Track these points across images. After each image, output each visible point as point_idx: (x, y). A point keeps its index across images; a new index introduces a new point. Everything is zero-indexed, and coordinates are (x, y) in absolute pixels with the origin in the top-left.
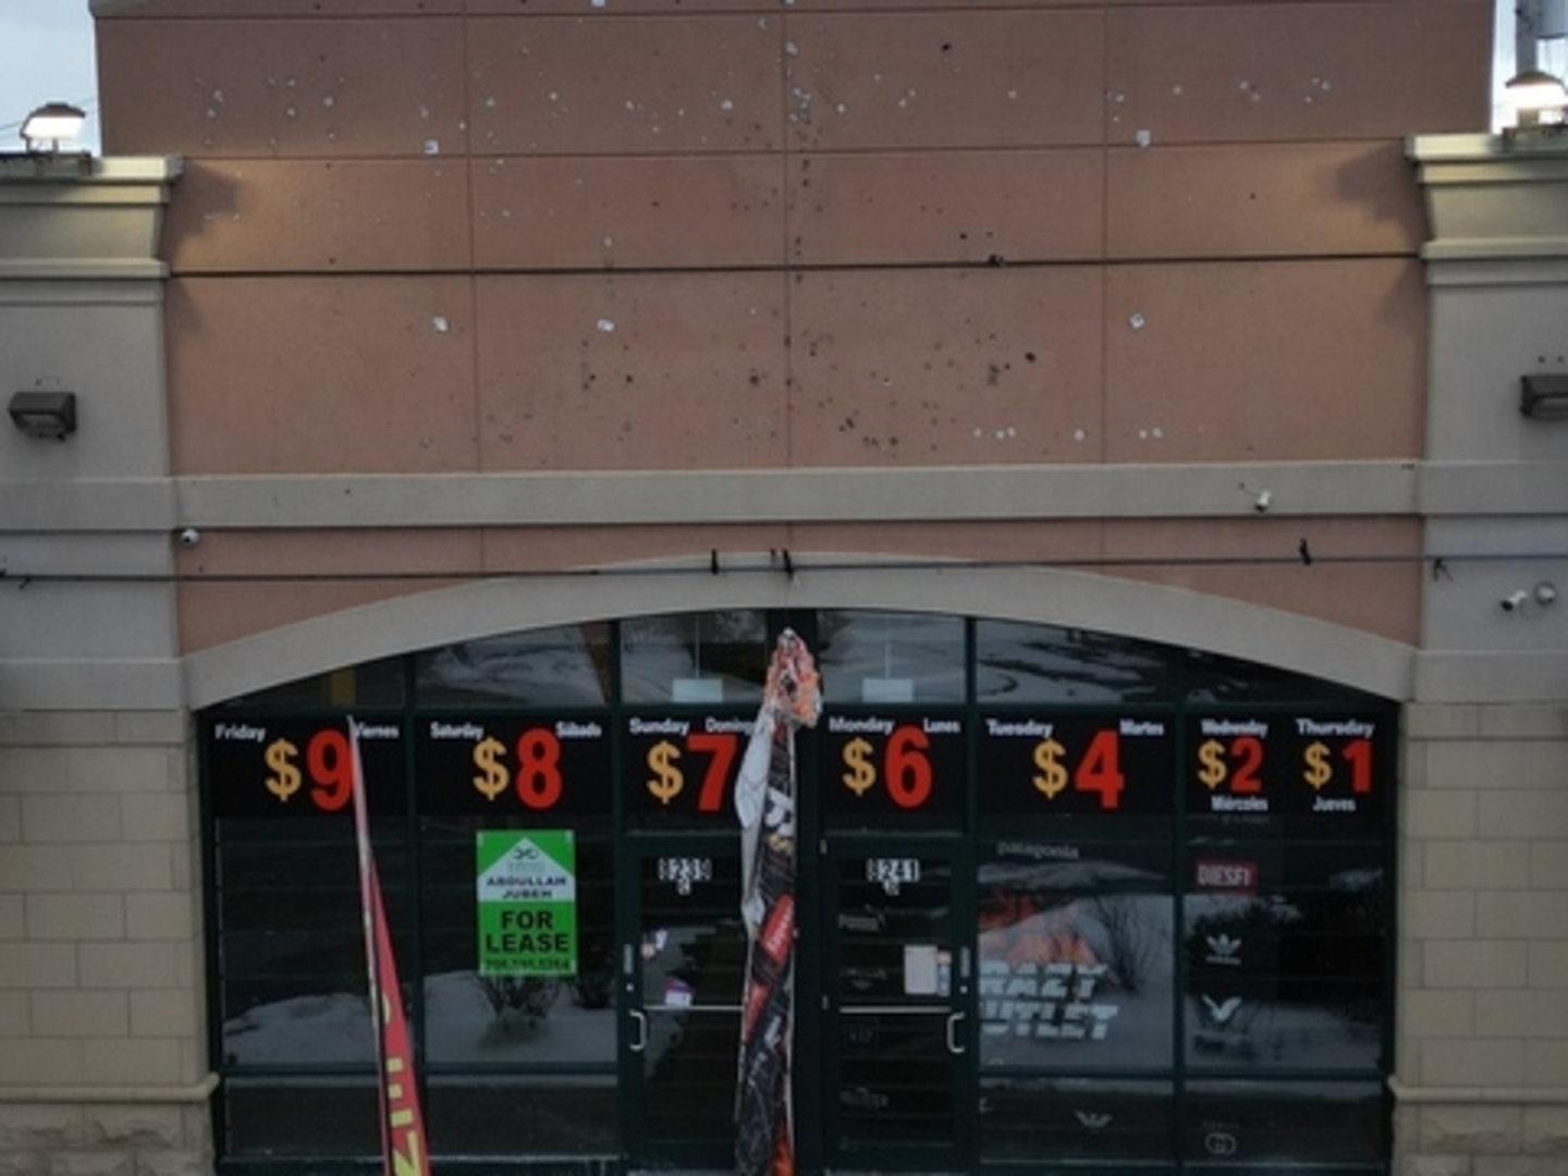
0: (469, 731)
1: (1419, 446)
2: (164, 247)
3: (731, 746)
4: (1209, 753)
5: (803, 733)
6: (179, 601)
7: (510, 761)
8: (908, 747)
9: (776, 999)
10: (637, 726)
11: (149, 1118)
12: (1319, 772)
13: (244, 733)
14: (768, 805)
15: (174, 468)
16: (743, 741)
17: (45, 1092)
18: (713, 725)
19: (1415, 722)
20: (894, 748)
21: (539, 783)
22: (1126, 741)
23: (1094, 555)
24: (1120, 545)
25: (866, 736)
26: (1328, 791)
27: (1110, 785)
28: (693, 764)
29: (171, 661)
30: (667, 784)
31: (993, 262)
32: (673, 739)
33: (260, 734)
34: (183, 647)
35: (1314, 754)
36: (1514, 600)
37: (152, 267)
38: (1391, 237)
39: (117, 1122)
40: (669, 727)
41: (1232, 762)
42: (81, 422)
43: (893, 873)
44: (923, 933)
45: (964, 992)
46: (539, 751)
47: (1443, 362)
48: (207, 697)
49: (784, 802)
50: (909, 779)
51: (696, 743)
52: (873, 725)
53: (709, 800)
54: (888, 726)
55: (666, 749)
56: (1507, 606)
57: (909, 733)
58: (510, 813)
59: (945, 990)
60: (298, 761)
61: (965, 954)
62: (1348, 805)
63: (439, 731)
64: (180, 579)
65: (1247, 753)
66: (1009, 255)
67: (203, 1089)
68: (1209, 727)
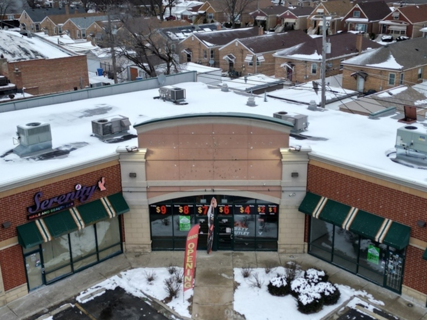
0: (179, 206)
1: (281, 179)
2: (145, 158)
3: (207, 208)
4: (259, 209)
5: (215, 208)
6: (147, 194)
7: (183, 209)
8: (227, 208)
9: (211, 235)
10: (197, 206)
11: (145, 246)
12: (271, 210)
13: (154, 206)
14: (211, 215)
15: (146, 180)
16: (208, 207)
17: (134, 243)
18: (205, 205)
19: (280, 207)
20: (225, 208)
21: (186, 211)
22: (250, 207)
23: (247, 190)
24: (249, 189)
25: (222, 207)
26: (272, 212)
27: (248, 212)
28: (203, 209)
29: (146, 200)
30: (200, 211)
31: (236, 160)
32: (201, 207)
33: (155, 206)
34: (148, 198)
35: (270, 209)
36: (291, 195)
37: (144, 160)
38: (278, 158)
39: (141, 246)
40: (200, 206)
41: (261, 209)
42: (137, 176)
43: (225, 221)
44: (228, 227)
45: (232, 232)
46: (186, 208)
47: (283, 171)
48: (150, 203)
49: (213, 215)
50: (227, 211)
51: (203, 207)
52: (223, 206)
53: (205, 213)
54: (224, 206)
55: (200, 208)
56: (290, 196)
57: (227, 206)
58: (183, 214)
59: (230, 232)
60: (160, 209)
61: (233, 229)
62: (274, 214)
63: (175, 206)
64: (147, 192)
65: (263, 209)
66: (237, 159)
67: (151, 243)
68: (259, 206)
